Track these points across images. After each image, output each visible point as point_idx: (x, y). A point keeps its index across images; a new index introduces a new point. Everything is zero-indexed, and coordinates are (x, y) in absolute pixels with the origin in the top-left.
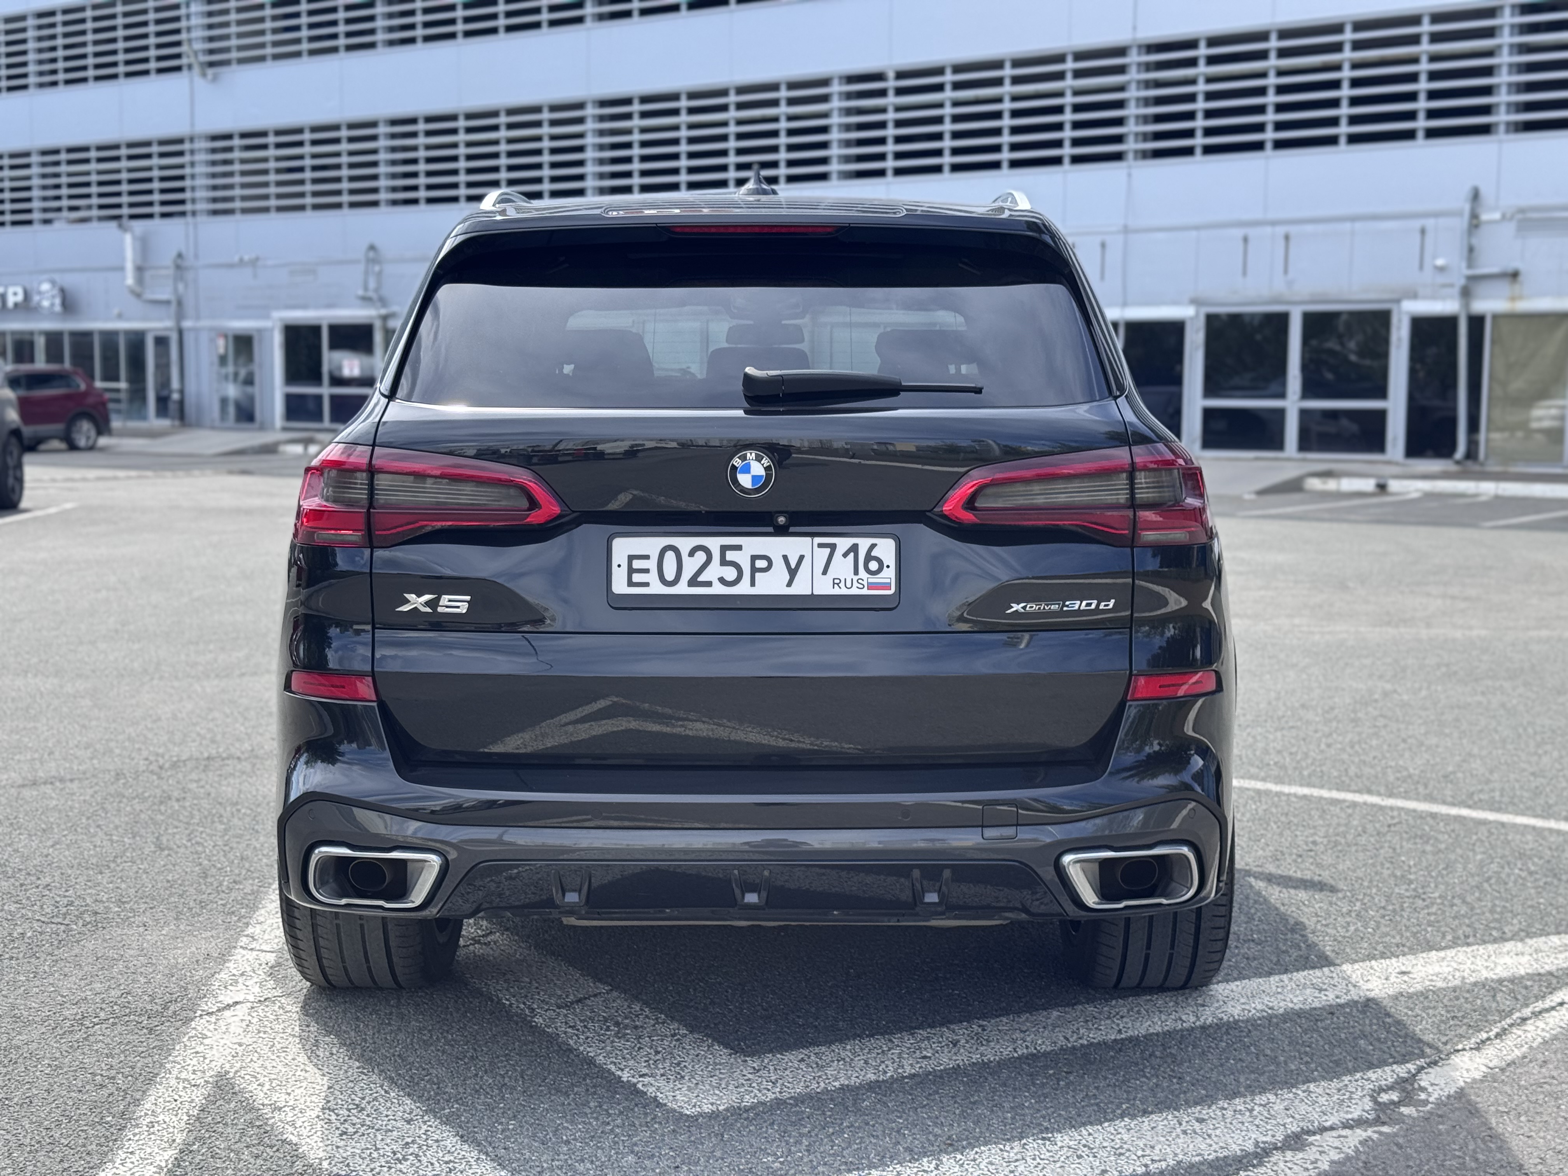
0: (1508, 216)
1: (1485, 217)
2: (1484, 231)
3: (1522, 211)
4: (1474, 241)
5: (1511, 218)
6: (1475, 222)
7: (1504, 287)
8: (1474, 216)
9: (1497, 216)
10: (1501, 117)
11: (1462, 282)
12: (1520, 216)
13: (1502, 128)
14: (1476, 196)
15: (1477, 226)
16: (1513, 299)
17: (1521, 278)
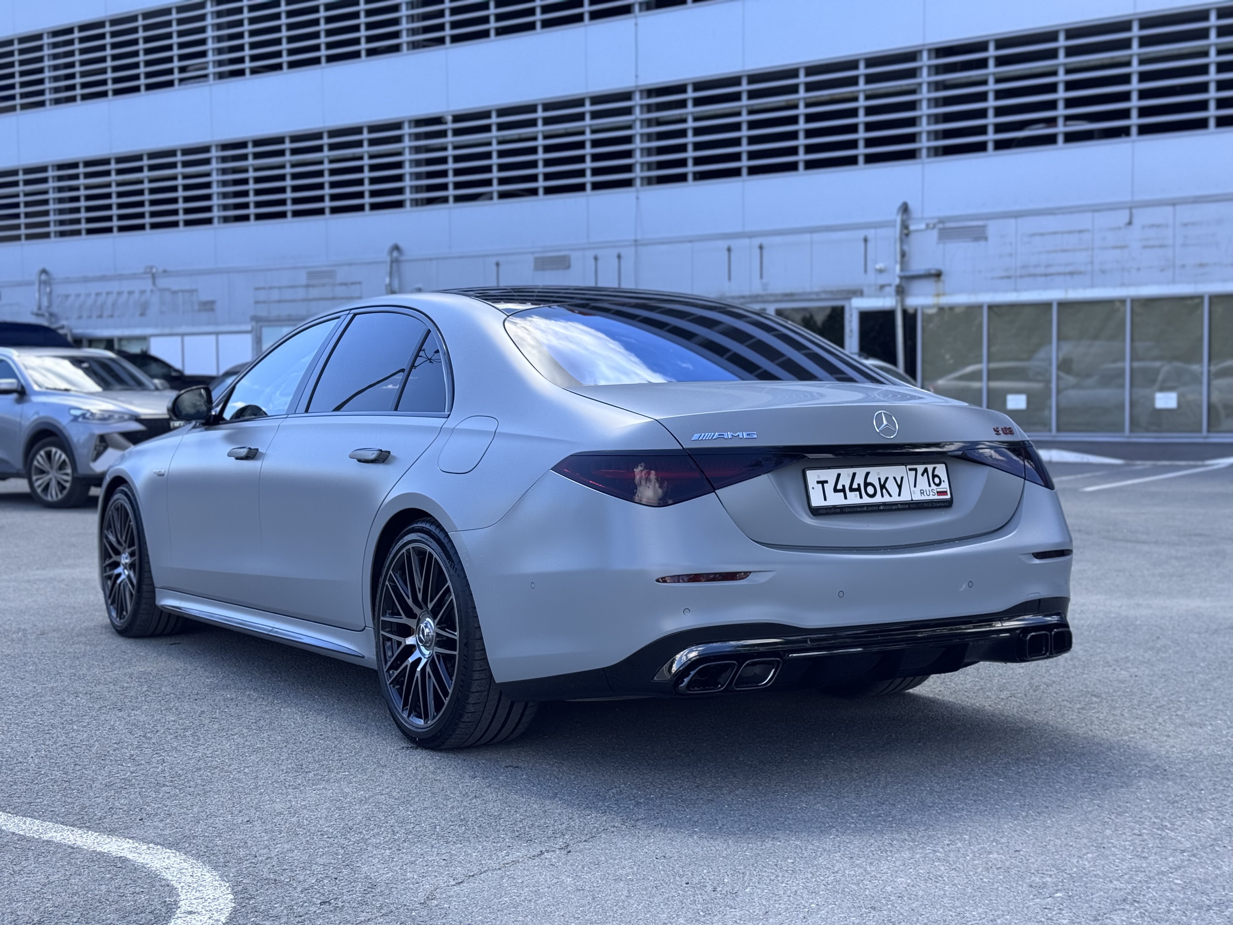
0: (931, 226)
1: (912, 228)
2: (913, 238)
3: (942, 221)
4: (906, 248)
5: (934, 227)
6: (906, 231)
7: (930, 285)
8: (905, 226)
9: (923, 226)
10: (924, 144)
11: (897, 281)
12: (941, 226)
13: (924, 152)
14: (905, 209)
15: (907, 235)
16: (938, 295)
17: (942, 278)
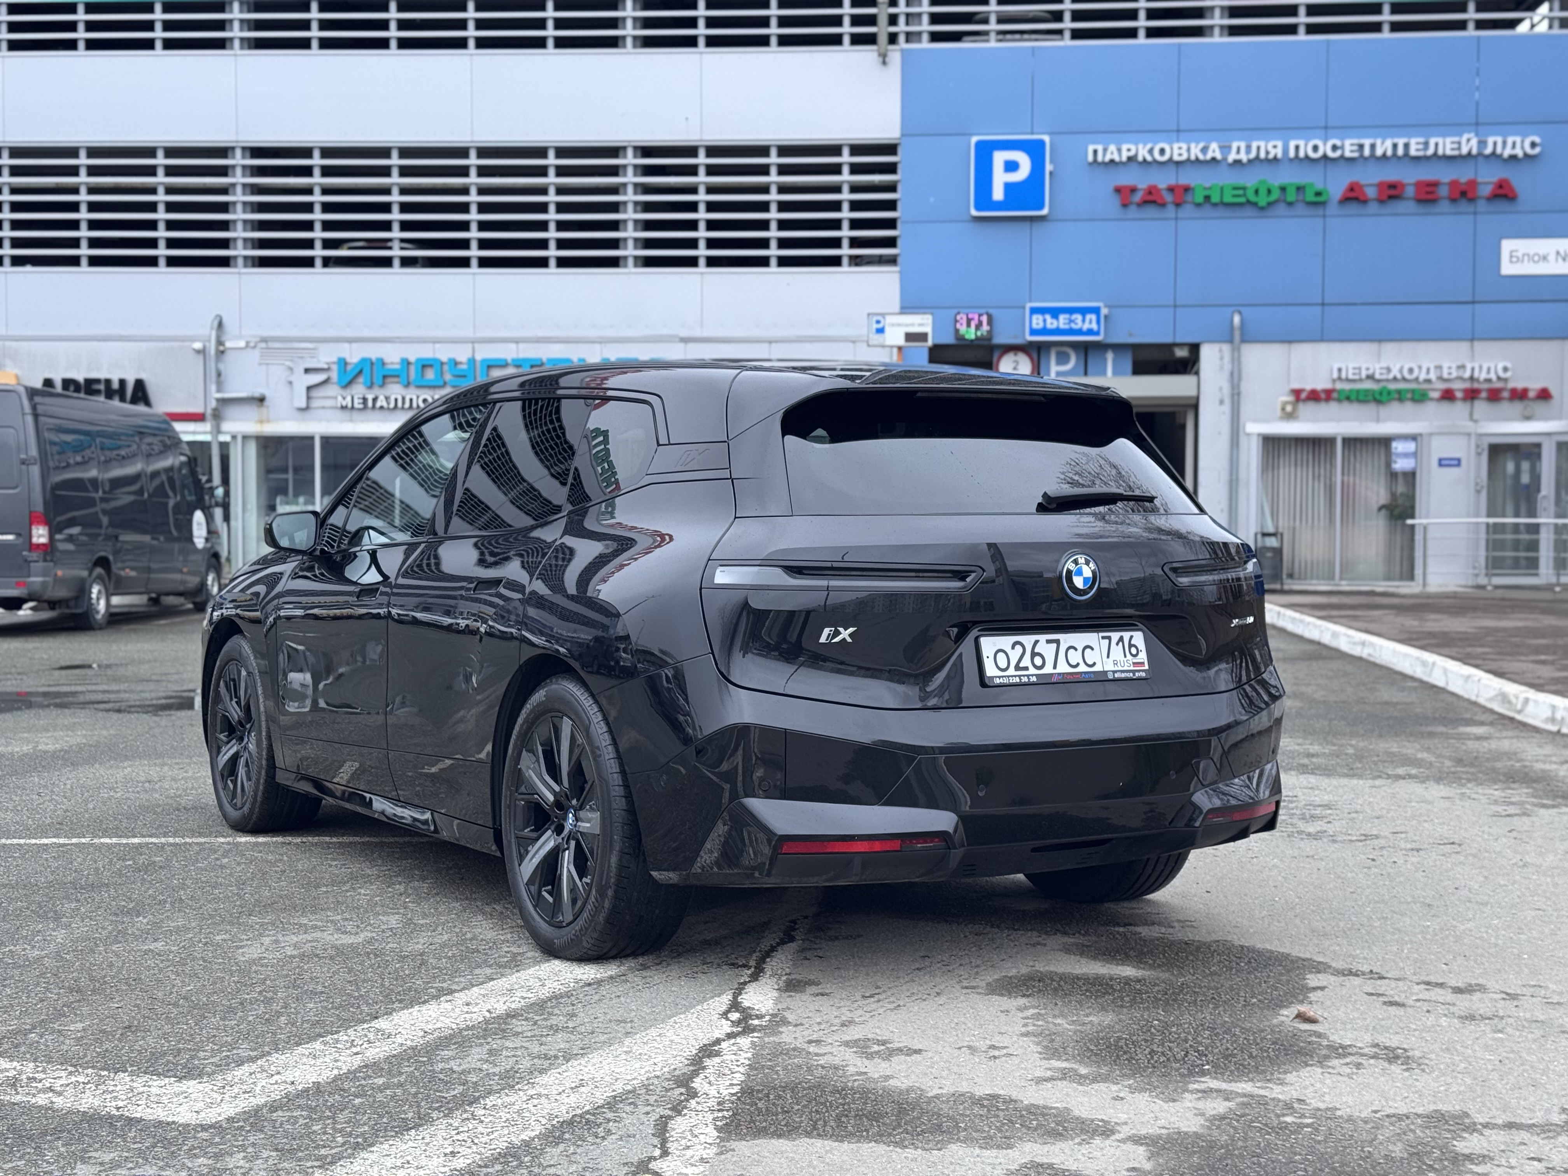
0: (252, 344)
1: (228, 344)
2: (229, 357)
3: (264, 340)
4: (222, 366)
5: (254, 347)
6: (221, 348)
7: (251, 411)
8: (220, 343)
9: (242, 344)
10: (239, 251)
11: (214, 404)
12: (263, 345)
14: (220, 325)
15: (223, 352)
16: (261, 422)
17: (266, 403)
